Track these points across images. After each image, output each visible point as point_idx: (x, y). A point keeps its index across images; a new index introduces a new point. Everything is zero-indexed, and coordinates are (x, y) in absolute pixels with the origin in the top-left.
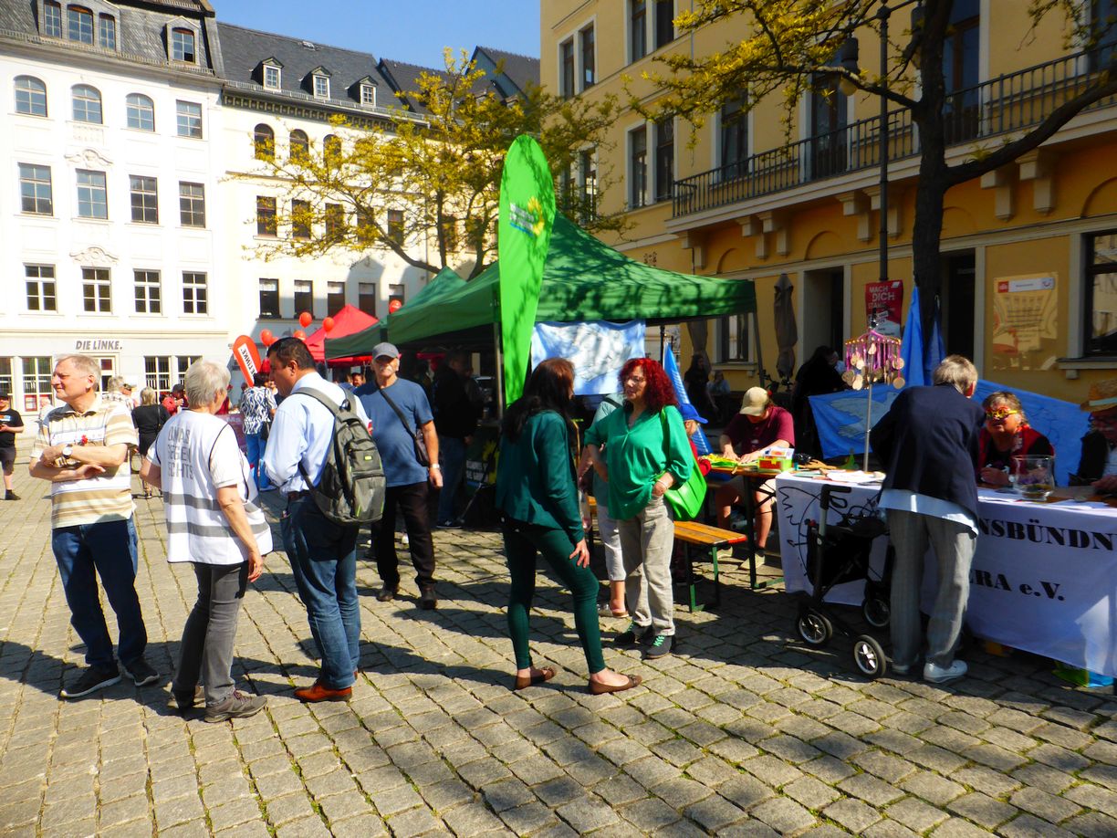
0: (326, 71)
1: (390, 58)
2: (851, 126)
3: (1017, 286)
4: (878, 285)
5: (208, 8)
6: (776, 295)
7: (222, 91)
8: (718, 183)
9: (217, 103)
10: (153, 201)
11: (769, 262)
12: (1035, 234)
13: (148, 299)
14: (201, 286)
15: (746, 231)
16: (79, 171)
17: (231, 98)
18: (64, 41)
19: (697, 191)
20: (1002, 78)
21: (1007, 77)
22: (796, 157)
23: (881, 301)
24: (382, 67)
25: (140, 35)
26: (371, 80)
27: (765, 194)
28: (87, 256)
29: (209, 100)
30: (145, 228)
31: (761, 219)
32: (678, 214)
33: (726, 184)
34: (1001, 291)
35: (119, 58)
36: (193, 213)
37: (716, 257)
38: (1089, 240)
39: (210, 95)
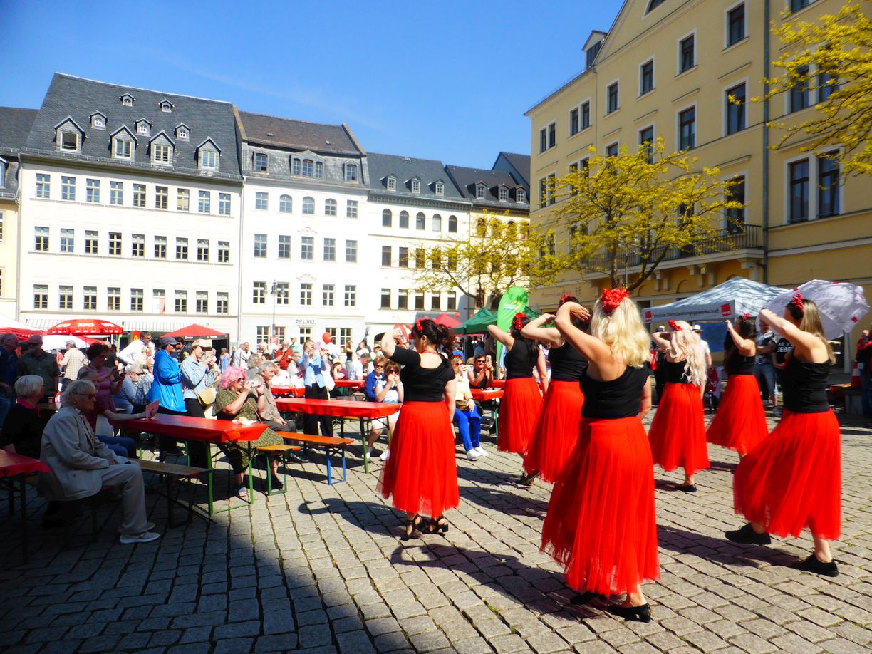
0: (418, 178)
1: (451, 164)
5: (364, 153)
7: (369, 194)
8: (606, 259)
9: (366, 201)
10: (333, 250)
13: (328, 300)
14: (353, 292)
16: (303, 238)
17: (373, 197)
18: (300, 177)
24: (446, 169)
25: (332, 169)
26: (442, 181)
28: (304, 278)
29: (362, 200)
30: (329, 263)
32: (589, 272)
35: (324, 183)
36: (351, 256)
39: (363, 197)
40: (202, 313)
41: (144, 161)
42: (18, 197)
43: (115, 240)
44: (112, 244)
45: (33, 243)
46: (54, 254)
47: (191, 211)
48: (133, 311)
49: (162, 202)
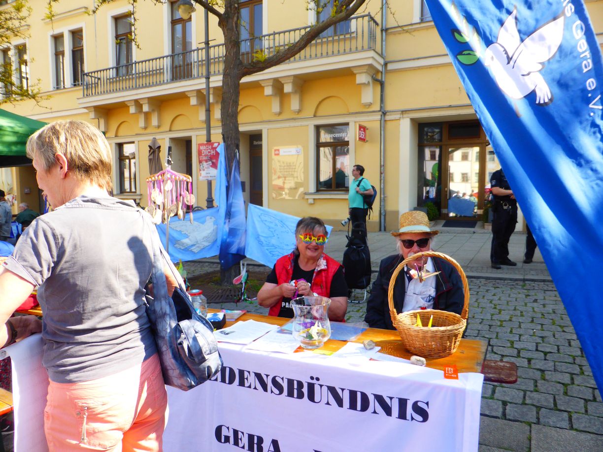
2: (194, 51)
3: (284, 152)
4: (205, 145)
6: (150, 151)
8: (113, 78)
11: (148, 131)
12: (292, 124)
15: (132, 110)
19: (99, 81)
20: (274, 34)
21: (277, 33)
22: (162, 67)
23: (207, 155)
27: (143, 87)
31: (141, 103)
32: (87, 95)
33: (118, 79)
34: (276, 155)
37: (114, 126)
38: (318, 128)
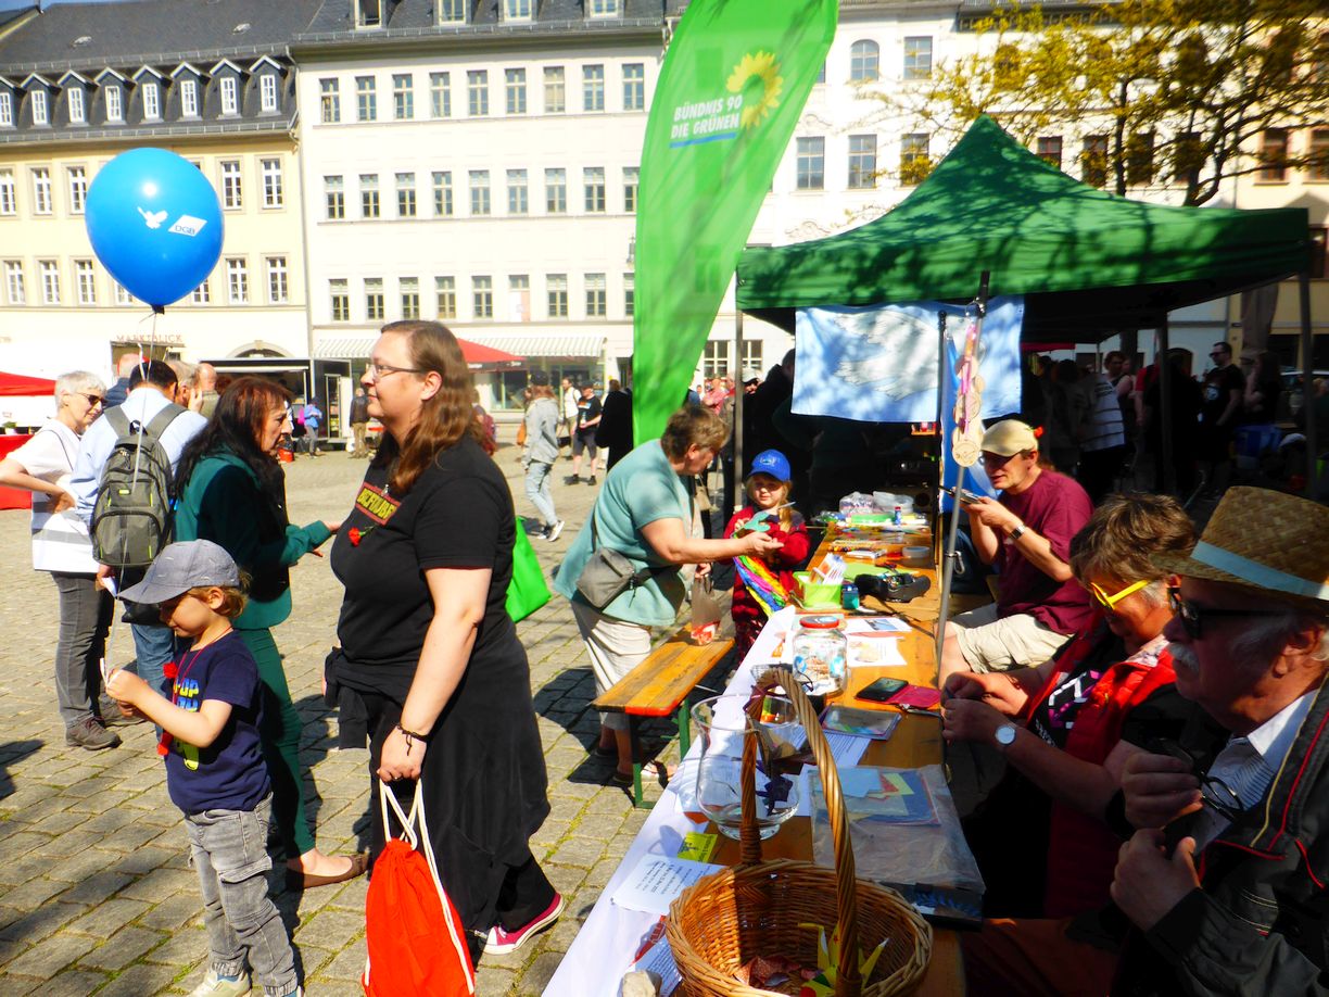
7: (958, 14)
9: (952, 31)
10: (871, 163)
16: (801, 140)
17: (967, 20)
28: (801, 232)
29: (941, 30)
30: (860, 193)
39: (943, 22)
40: (597, 317)
41: (488, 21)
42: (295, 125)
43: (444, 186)
44: (438, 196)
45: (324, 206)
46: (352, 222)
47: (568, 111)
48: (479, 319)
49: (517, 101)
